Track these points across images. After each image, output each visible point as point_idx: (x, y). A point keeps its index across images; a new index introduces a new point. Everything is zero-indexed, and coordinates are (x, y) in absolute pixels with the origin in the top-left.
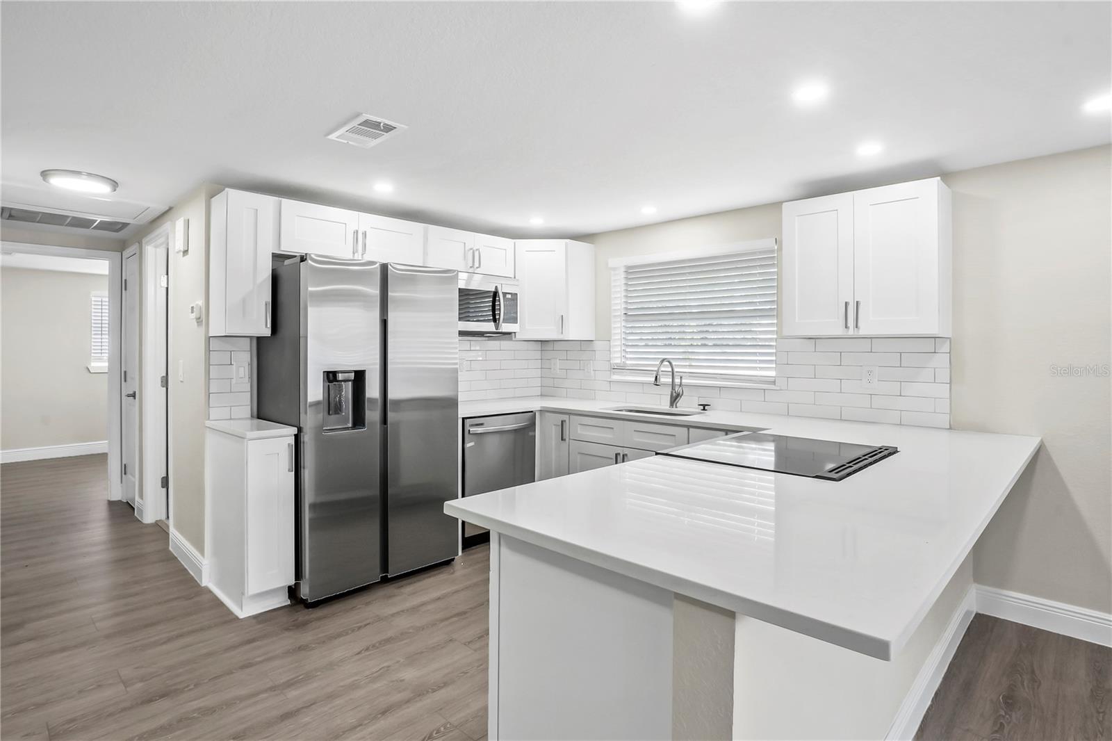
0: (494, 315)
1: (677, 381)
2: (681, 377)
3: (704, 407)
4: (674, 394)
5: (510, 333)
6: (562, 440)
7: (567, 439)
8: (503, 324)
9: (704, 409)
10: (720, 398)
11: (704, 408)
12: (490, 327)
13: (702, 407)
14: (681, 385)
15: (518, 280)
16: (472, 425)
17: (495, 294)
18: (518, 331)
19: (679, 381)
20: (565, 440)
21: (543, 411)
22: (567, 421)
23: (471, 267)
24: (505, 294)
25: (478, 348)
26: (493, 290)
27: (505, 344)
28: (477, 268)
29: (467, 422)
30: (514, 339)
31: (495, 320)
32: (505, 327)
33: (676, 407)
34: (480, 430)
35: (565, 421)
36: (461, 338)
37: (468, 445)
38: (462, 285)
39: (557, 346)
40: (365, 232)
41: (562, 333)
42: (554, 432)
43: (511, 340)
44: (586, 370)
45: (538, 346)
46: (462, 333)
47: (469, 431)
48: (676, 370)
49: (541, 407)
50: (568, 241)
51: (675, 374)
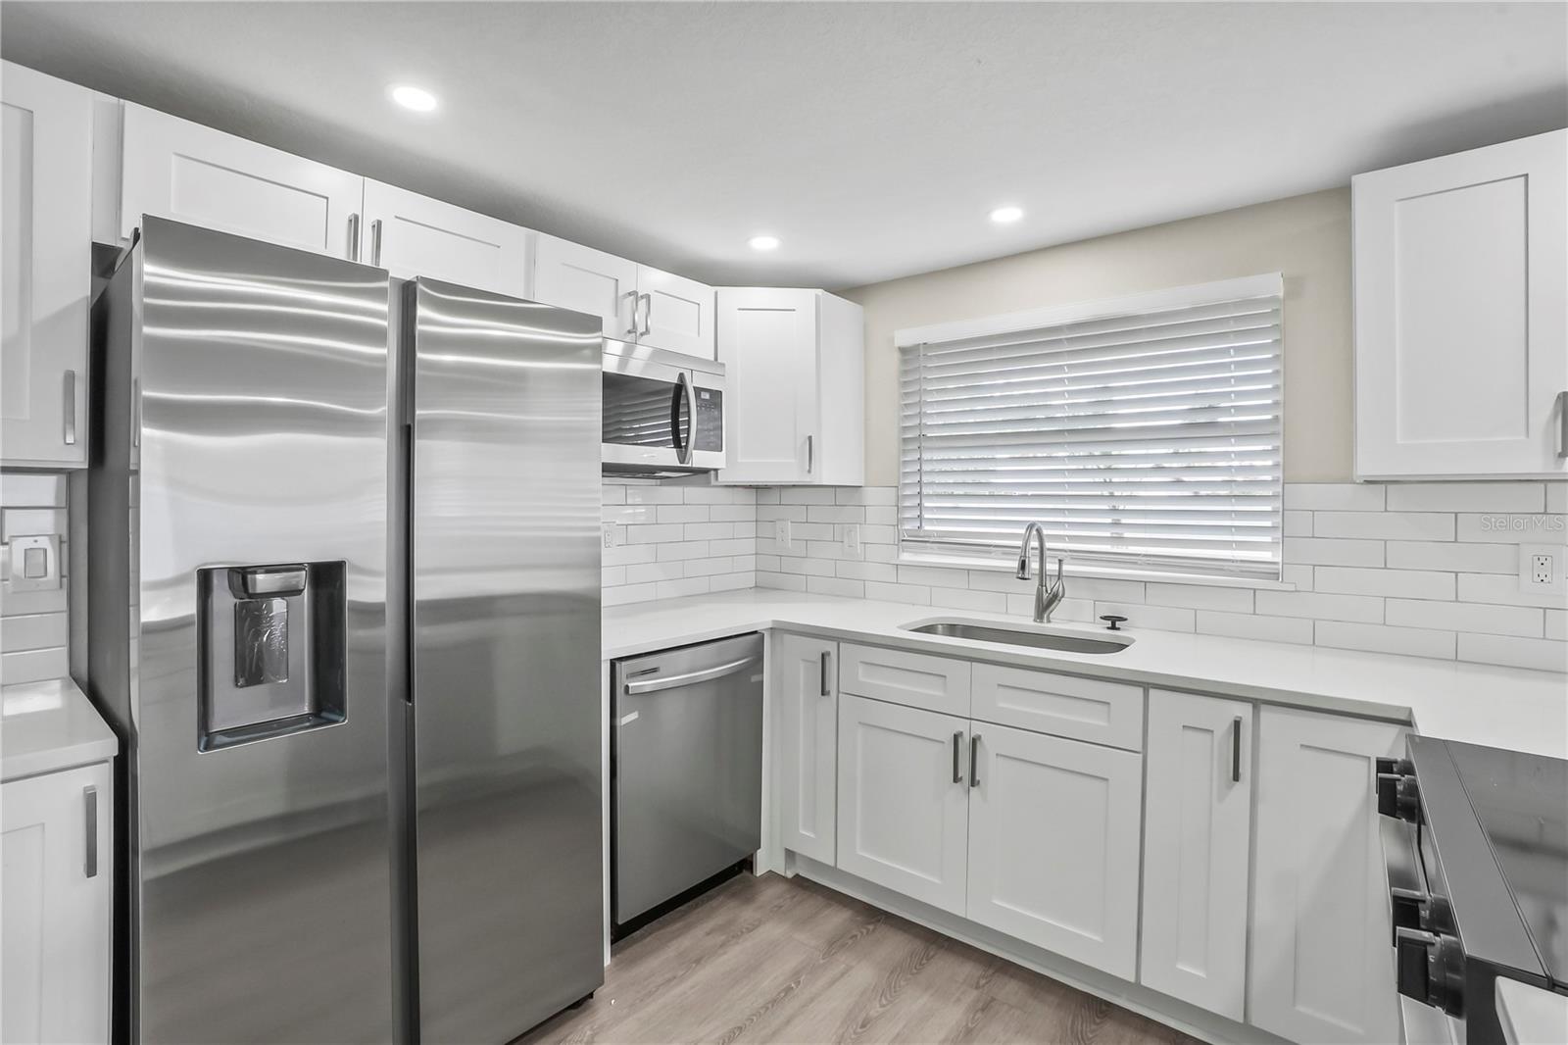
0: (676, 432)
1: (1051, 567)
2: (1060, 561)
3: (1114, 622)
4: (1045, 596)
5: (706, 471)
6: (823, 694)
7: (833, 694)
8: (694, 452)
9: (1113, 627)
10: (1145, 604)
11: (1113, 624)
12: (667, 456)
13: (1109, 623)
14: (1059, 576)
15: (723, 365)
16: (633, 675)
17: (679, 389)
18: (724, 467)
19: (1056, 567)
20: (829, 693)
21: (779, 630)
22: (834, 656)
23: (629, 332)
24: (698, 391)
25: (638, 500)
26: (675, 380)
27: (694, 493)
28: (642, 334)
29: (623, 668)
30: (713, 482)
31: (677, 443)
32: (699, 458)
33: (1049, 621)
34: (647, 684)
35: (829, 654)
36: (607, 480)
37: (624, 720)
38: (610, 365)
39: (788, 497)
40: (379, 223)
41: (809, 471)
42: (803, 676)
43: (708, 484)
44: (846, 540)
45: (750, 497)
46: (609, 470)
47: (627, 686)
48: (1048, 545)
49: (774, 621)
50: (820, 292)
51: (1047, 553)
